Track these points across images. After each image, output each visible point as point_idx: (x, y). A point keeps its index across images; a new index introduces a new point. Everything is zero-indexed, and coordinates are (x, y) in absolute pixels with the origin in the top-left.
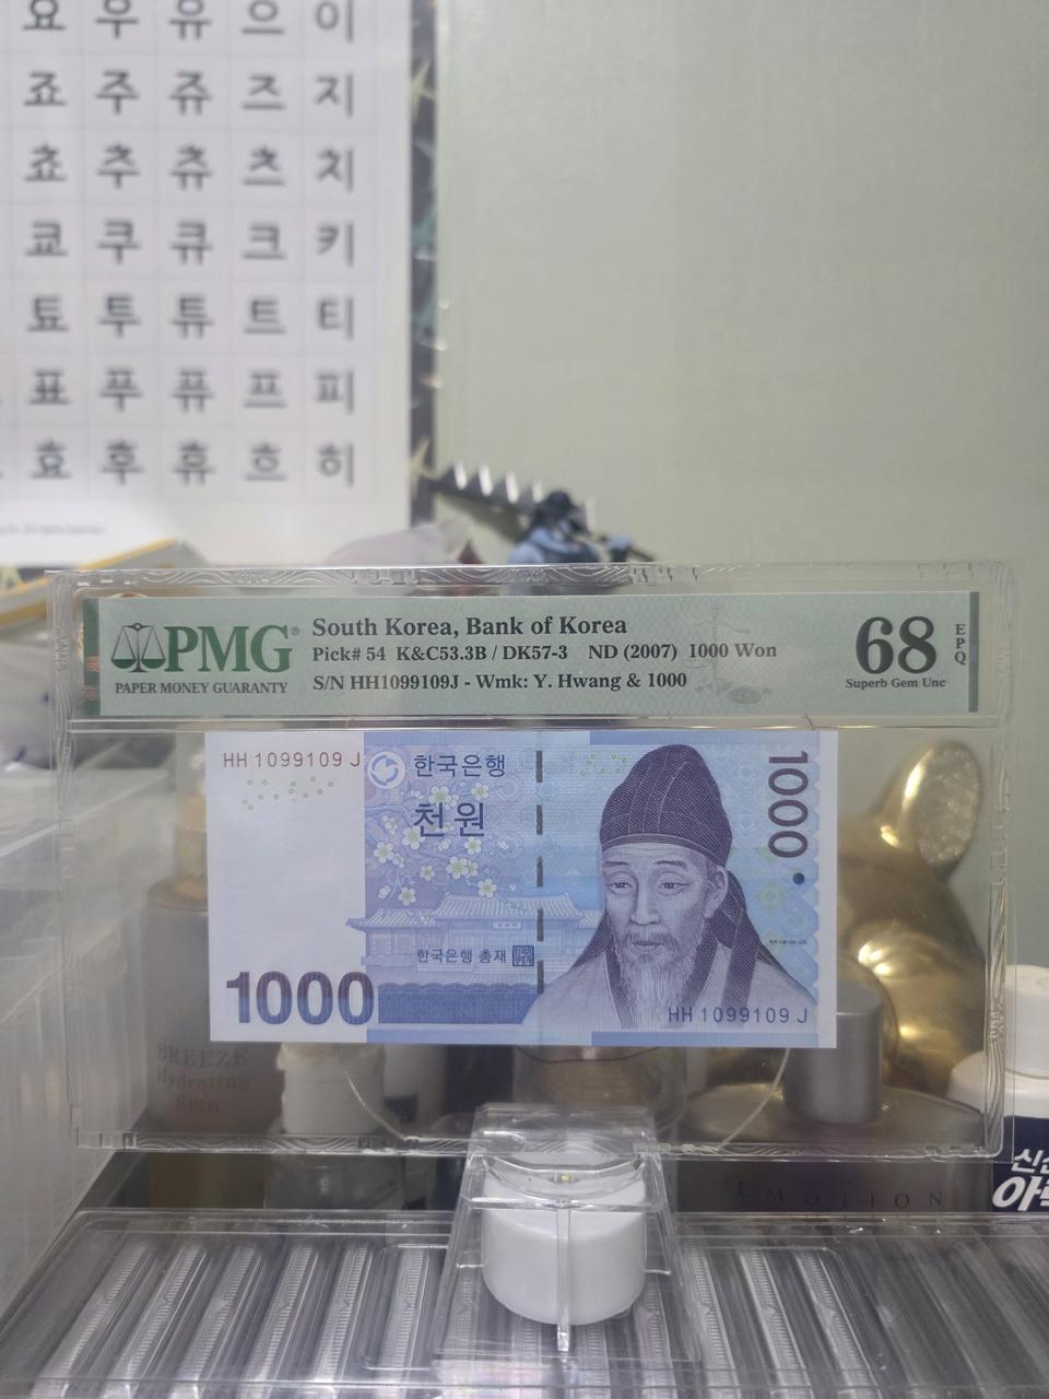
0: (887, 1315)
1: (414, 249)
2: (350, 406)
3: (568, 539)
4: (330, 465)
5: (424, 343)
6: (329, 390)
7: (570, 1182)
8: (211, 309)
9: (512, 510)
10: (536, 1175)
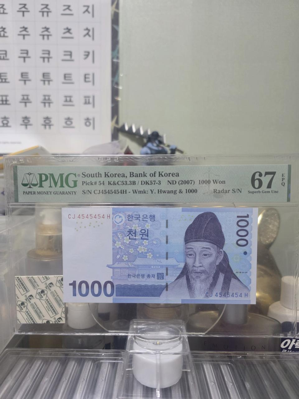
0: (248, 385)
1: (113, 58)
2: (94, 106)
3: (158, 146)
4: (88, 124)
5: (115, 87)
6: (87, 101)
7: (159, 344)
8: (52, 77)
9: (142, 137)
10: (150, 342)
